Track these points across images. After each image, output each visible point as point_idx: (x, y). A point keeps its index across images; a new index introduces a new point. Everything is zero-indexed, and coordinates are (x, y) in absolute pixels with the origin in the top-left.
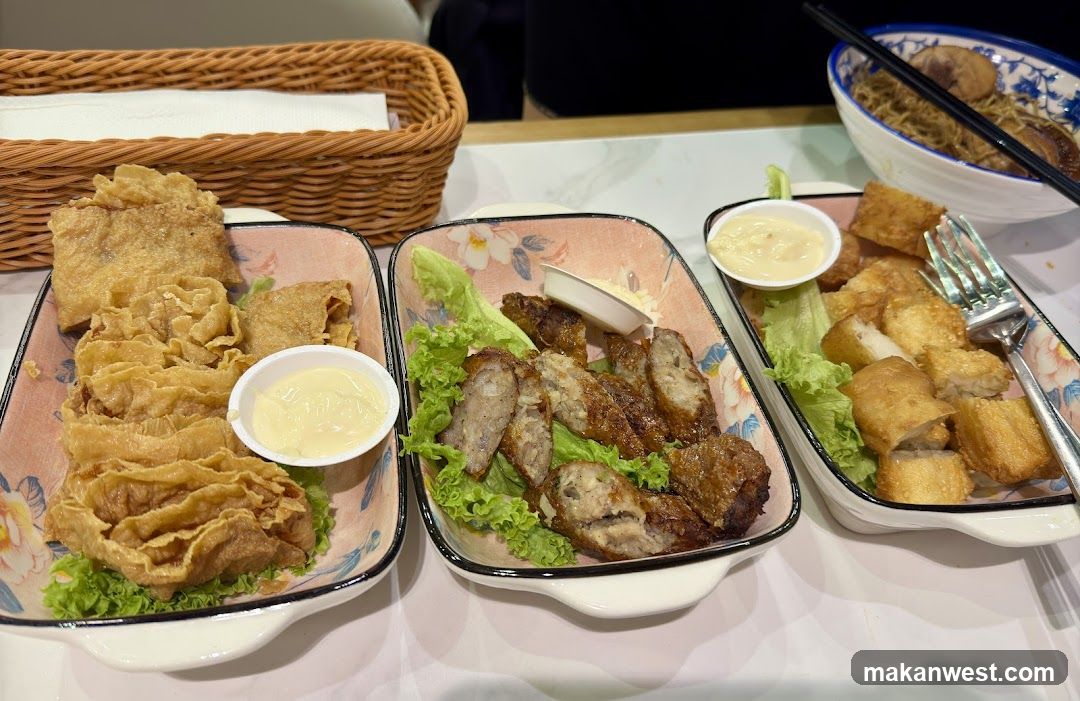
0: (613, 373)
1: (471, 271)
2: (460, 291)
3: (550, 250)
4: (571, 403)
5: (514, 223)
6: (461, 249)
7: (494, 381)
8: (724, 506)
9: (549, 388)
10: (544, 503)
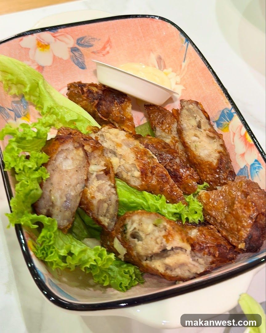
0: (154, 135)
1: (41, 68)
2: (35, 86)
3: (98, 46)
4: (127, 166)
5: (69, 29)
6: (31, 53)
7: (69, 157)
8: (244, 234)
9: (110, 155)
10: (117, 244)
